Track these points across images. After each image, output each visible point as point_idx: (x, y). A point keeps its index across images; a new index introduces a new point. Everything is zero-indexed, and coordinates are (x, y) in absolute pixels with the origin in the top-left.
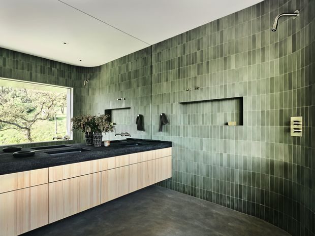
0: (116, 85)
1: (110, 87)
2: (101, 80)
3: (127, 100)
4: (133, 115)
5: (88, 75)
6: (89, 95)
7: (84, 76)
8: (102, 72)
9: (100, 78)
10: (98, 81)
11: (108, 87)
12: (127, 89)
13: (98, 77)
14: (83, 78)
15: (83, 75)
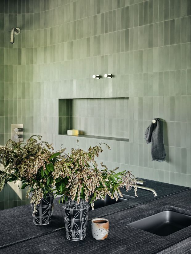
0: (88, 40)
1: (72, 44)
2: (48, 29)
3: (117, 78)
4: (136, 118)
5: (19, 17)
6: (20, 63)
7: (10, 21)
8: (51, 9)
9: (45, 24)
10: (42, 31)
11: (66, 44)
12: (118, 51)
13: (42, 21)
14: (7, 24)
15: (6, 18)
